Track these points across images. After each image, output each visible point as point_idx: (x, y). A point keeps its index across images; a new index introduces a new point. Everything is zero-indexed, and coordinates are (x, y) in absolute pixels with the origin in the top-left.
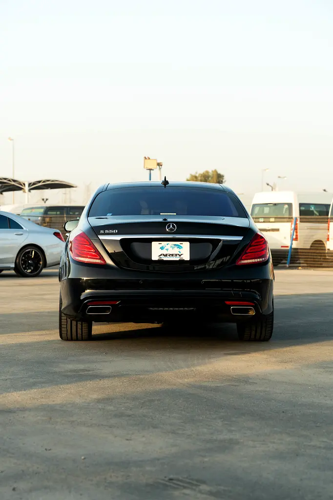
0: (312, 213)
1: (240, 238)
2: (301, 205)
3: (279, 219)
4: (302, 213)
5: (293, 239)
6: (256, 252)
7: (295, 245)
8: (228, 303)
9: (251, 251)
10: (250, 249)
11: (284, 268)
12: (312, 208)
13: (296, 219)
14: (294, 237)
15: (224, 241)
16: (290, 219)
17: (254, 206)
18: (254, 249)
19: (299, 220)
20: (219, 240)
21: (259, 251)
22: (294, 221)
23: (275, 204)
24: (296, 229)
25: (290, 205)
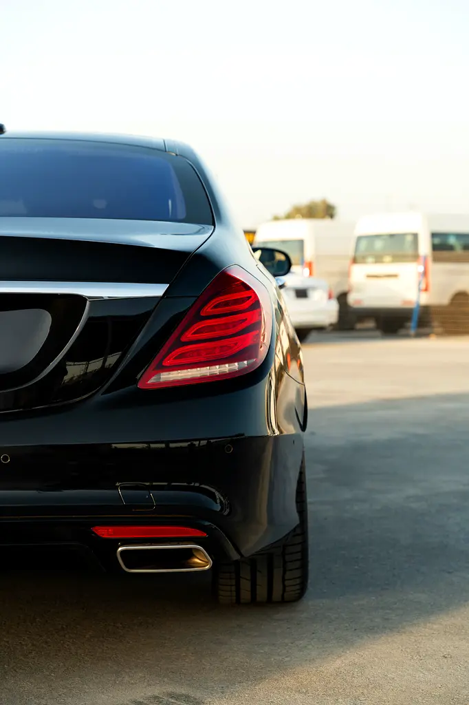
0: (451, 248)
1: (157, 290)
2: (434, 235)
3: (398, 258)
4: (435, 248)
5: (420, 290)
6: (219, 338)
7: (424, 299)
8: (104, 532)
9: (198, 336)
10: (196, 327)
11: (407, 336)
12: (452, 241)
13: (425, 258)
14: (423, 286)
15: (98, 302)
16: (415, 257)
17: (359, 239)
18: (211, 328)
19: (430, 259)
20: (79, 300)
21: (231, 336)
22: (422, 260)
23: (392, 236)
24: (425, 274)
25: (415, 236)
